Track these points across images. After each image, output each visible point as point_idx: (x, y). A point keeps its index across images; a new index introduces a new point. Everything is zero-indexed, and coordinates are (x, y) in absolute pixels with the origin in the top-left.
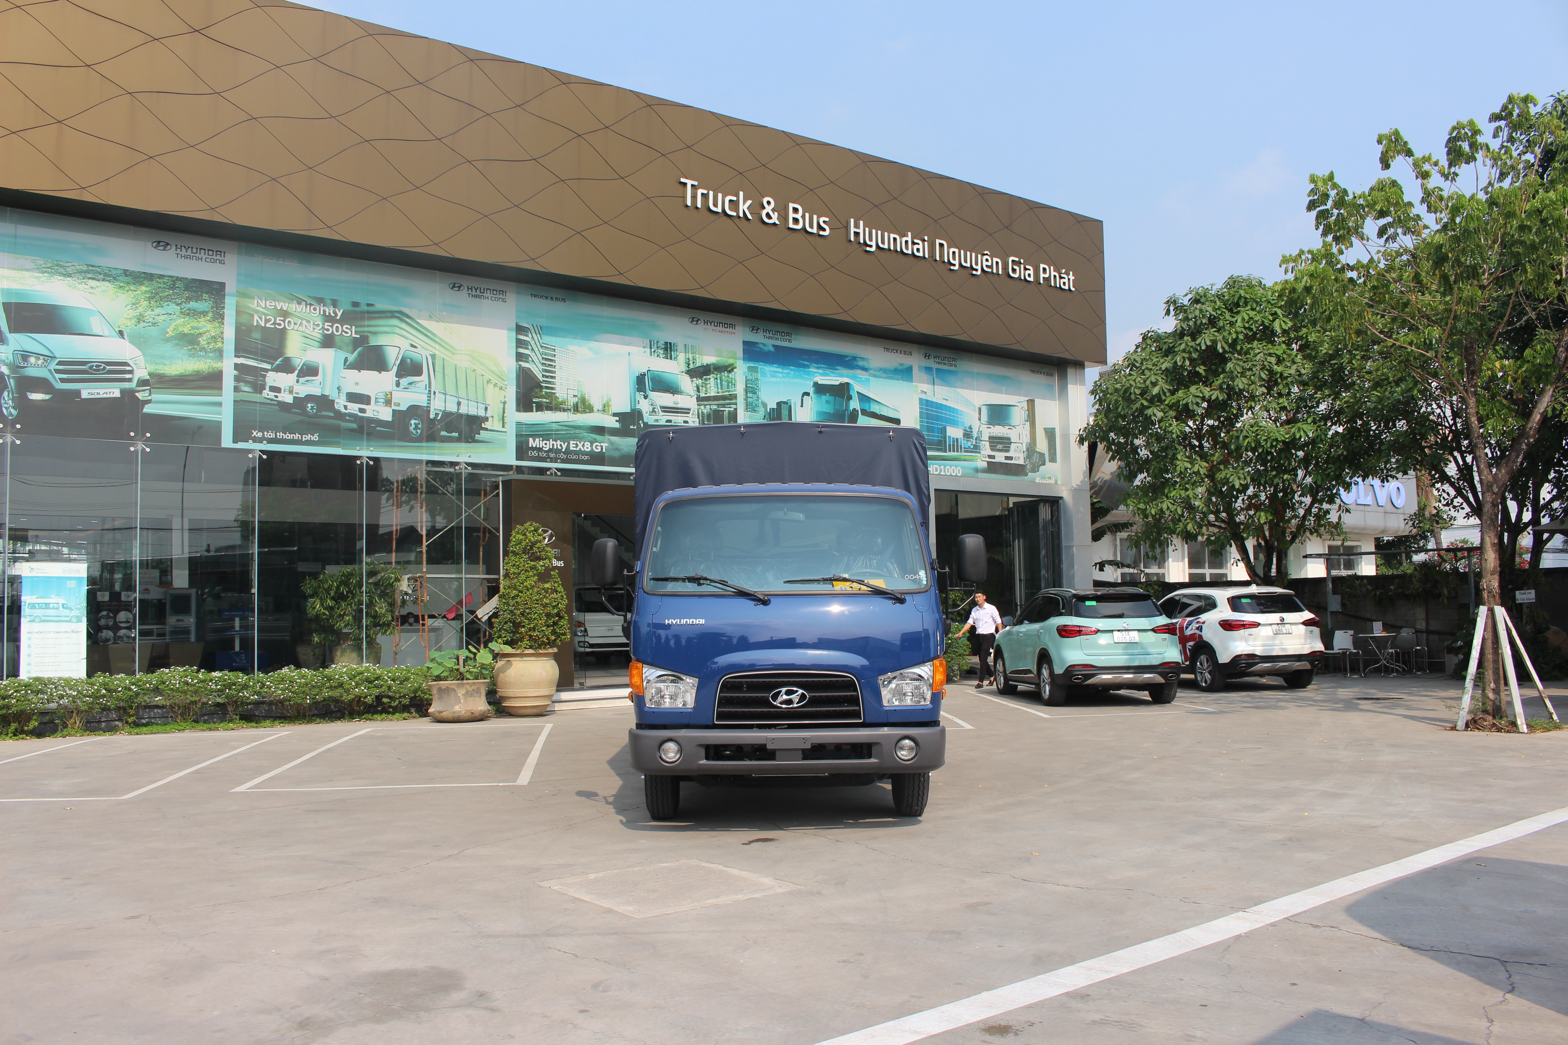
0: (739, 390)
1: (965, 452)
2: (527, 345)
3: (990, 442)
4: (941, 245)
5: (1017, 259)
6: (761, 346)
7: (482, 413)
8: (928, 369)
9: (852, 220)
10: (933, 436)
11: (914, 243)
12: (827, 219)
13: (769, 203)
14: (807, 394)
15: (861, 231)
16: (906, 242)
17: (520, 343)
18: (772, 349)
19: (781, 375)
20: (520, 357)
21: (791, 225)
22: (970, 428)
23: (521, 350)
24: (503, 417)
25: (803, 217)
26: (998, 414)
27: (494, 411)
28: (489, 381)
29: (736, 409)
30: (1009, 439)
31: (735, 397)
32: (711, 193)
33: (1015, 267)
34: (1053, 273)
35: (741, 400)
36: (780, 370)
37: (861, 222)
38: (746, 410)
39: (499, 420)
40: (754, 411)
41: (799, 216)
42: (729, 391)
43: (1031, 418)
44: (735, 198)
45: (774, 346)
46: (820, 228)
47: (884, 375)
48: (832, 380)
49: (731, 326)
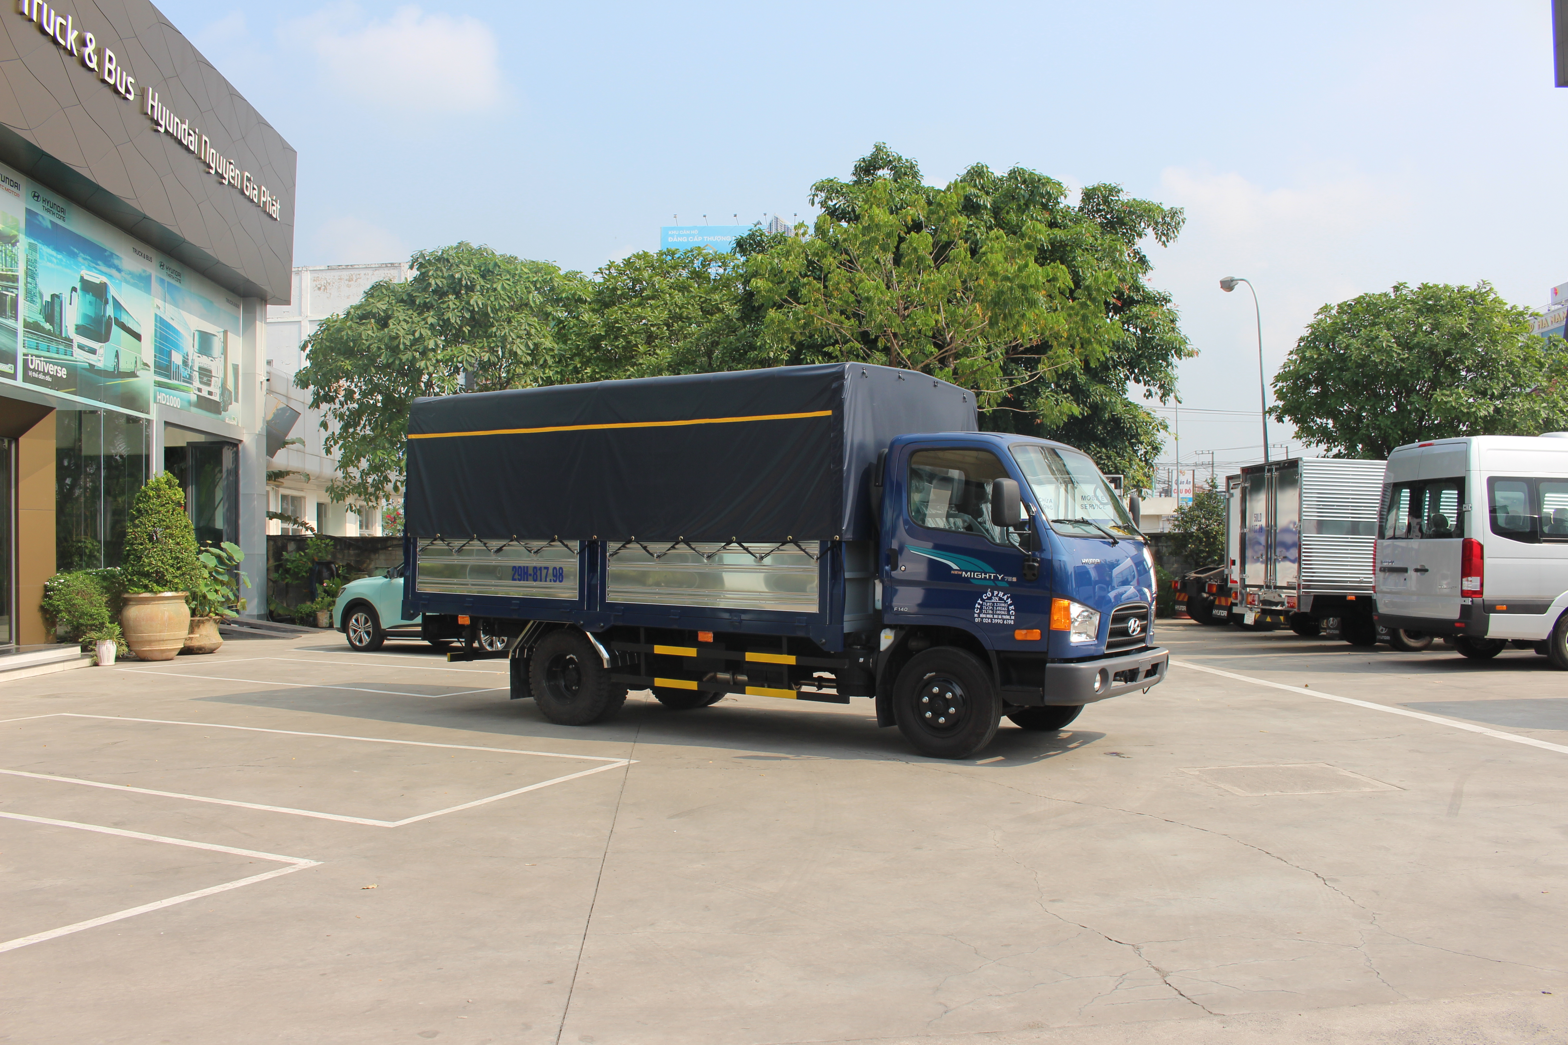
0: (21, 271)
1: (184, 381)
3: (200, 374)
4: (206, 142)
5: (249, 176)
6: (40, 219)
8: (162, 281)
9: (151, 89)
10: (163, 359)
11: (189, 134)
12: (133, 81)
13: (91, 40)
14: (74, 289)
15: (155, 105)
16: (185, 129)
18: (50, 226)
19: (55, 261)
21: (107, 78)
22: (188, 355)
25: (116, 70)
26: (205, 342)
29: (17, 295)
30: (210, 372)
31: (15, 279)
32: (46, 6)
33: (248, 184)
34: (269, 199)
35: (21, 284)
36: (54, 253)
37: (157, 94)
38: (26, 299)
40: (32, 301)
41: (112, 68)
42: (10, 270)
43: (225, 352)
44: (64, 23)
45: (51, 221)
46: (128, 91)
47: (132, 281)
48: (96, 278)
49: (16, 185)
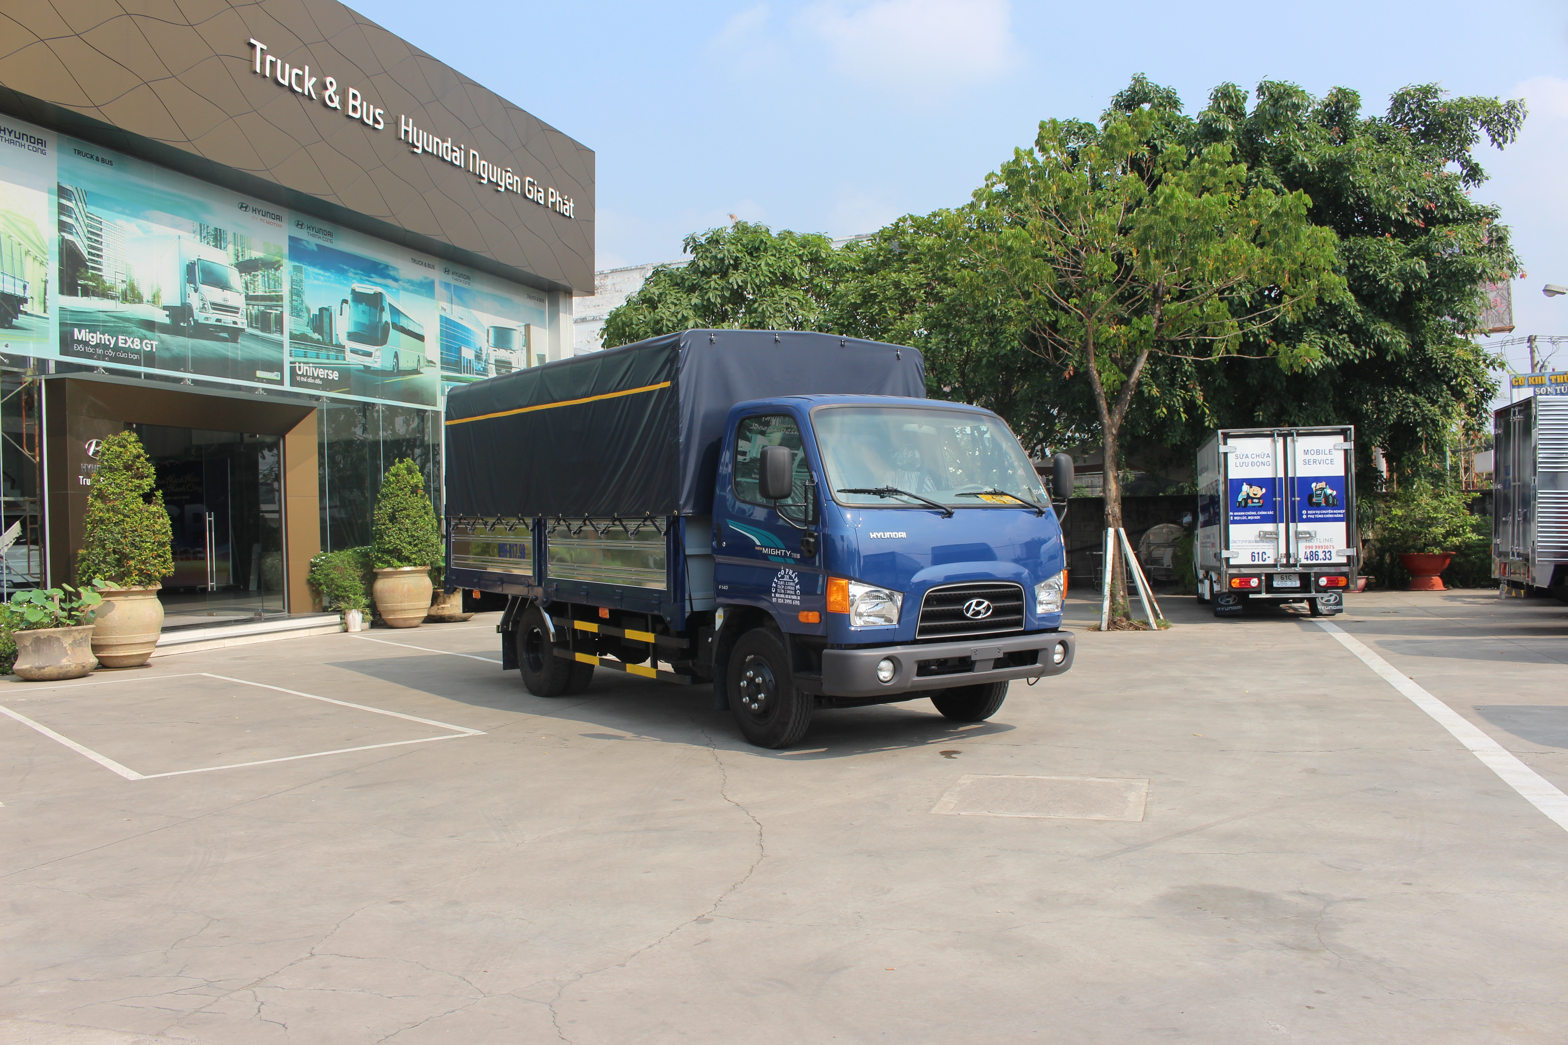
0: (285, 290)
1: (477, 374)
2: (71, 212)
3: (496, 366)
4: (474, 156)
5: (532, 180)
6: (305, 243)
7: (19, 292)
8: (447, 285)
9: (403, 117)
10: (451, 356)
11: (453, 151)
12: (382, 112)
13: (331, 83)
14: (345, 301)
15: (410, 130)
16: (447, 147)
17: (63, 210)
18: (315, 249)
19: (322, 278)
20: (63, 226)
21: (351, 113)
22: (481, 350)
23: (64, 218)
24: (45, 299)
25: (361, 105)
26: (502, 337)
27: (33, 292)
28: (27, 253)
29: (282, 312)
30: (510, 363)
31: (280, 298)
32: (279, 62)
33: (531, 188)
34: (558, 200)
35: (286, 302)
36: (321, 272)
37: (411, 120)
38: (292, 314)
39: (40, 303)
40: (299, 316)
41: (357, 104)
42: (276, 292)
43: (527, 344)
44: (301, 73)
45: (317, 245)
46: (376, 121)
47: (411, 288)
48: (368, 288)
49: (279, 218)
